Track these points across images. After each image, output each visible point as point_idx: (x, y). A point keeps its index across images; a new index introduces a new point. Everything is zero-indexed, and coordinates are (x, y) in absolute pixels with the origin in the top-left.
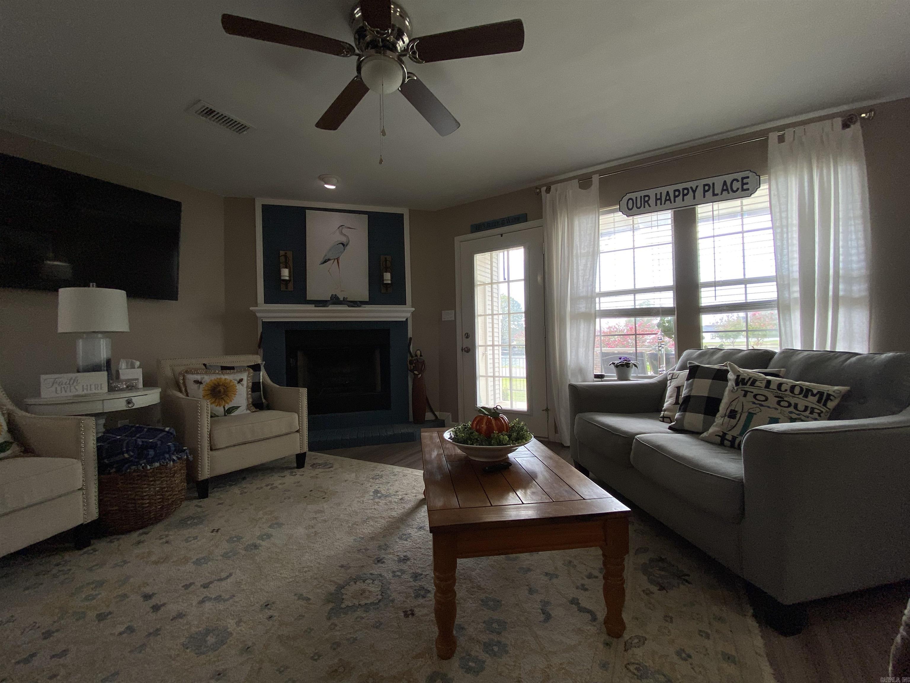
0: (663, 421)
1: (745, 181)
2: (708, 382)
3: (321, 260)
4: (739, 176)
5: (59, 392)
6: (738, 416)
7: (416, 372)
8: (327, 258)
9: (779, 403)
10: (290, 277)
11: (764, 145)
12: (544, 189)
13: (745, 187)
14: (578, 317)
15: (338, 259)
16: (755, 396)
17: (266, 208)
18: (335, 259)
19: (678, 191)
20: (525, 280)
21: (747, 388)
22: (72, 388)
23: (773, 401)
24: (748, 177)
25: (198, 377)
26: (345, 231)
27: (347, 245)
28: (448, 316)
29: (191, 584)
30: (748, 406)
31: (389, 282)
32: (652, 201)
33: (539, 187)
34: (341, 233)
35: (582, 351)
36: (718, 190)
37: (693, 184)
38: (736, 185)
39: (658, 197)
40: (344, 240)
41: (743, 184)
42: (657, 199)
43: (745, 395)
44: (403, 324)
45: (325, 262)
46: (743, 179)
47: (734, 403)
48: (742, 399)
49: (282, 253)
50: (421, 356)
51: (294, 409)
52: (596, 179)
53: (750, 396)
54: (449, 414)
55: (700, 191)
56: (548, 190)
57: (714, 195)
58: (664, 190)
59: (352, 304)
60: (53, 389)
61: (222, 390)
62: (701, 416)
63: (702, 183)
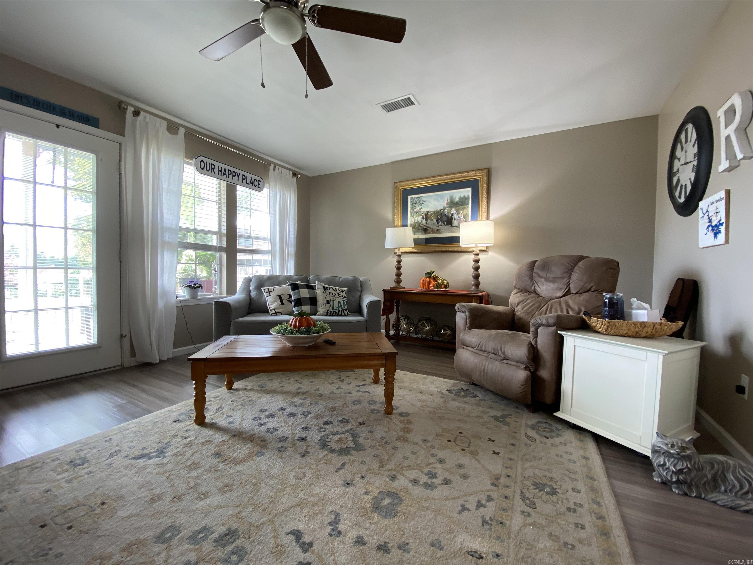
2: (305, 291)
4: (257, 178)
9: (338, 295)
11: (268, 168)
19: (231, 171)
24: (260, 181)
32: (216, 170)
36: (248, 181)
37: (238, 171)
38: (256, 183)
42: (219, 171)
46: (258, 181)
52: (182, 131)
55: (241, 177)
56: (135, 114)
57: (246, 183)
58: (224, 167)
63: (242, 173)
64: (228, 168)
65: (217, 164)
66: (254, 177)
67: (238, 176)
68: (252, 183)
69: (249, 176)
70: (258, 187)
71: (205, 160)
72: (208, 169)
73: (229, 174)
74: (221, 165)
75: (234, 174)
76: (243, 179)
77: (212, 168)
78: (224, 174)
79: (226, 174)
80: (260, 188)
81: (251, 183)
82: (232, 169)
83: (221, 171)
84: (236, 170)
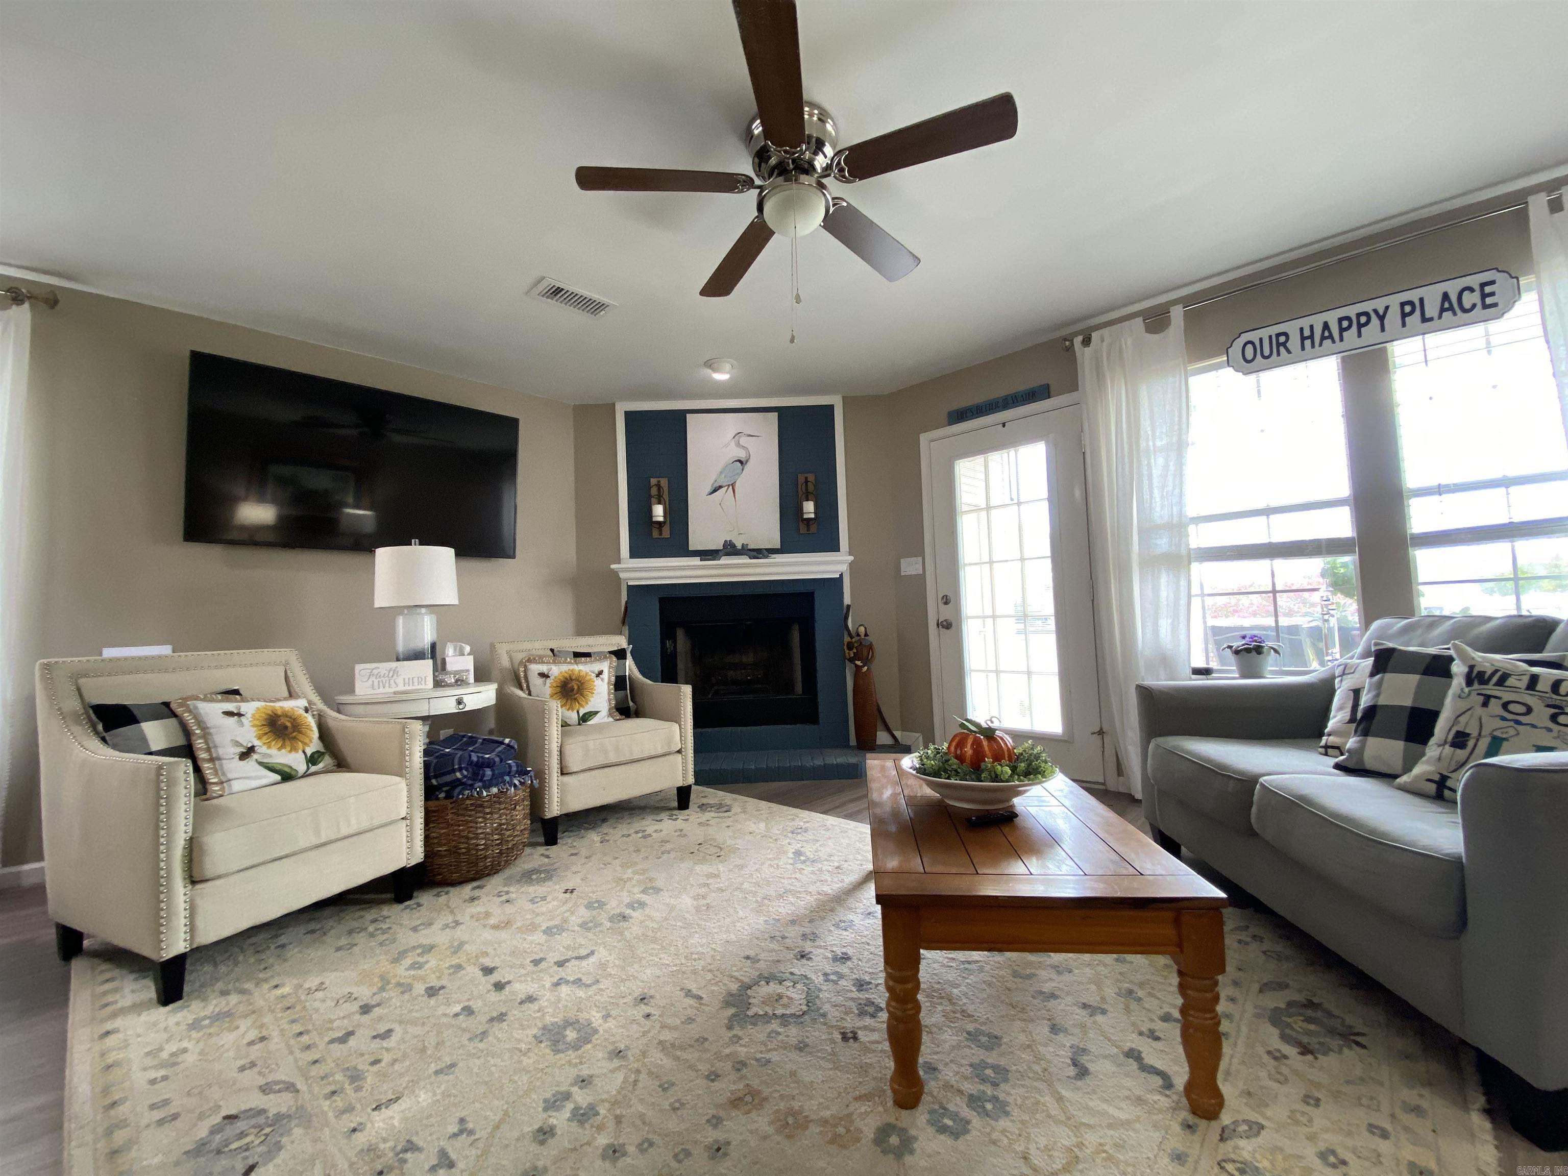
0: (1326, 754)
1: (1488, 289)
2: (1413, 679)
3: (709, 489)
4: (1474, 281)
5: (376, 687)
6: (1471, 743)
7: (859, 663)
8: (717, 485)
9: (1554, 718)
10: (665, 516)
11: (1521, 219)
12: (1078, 340)
13: (1489, 301)
14: (1153, 562)
15: (733, 485)
16: (1505, 706)
17: (628, 415)
18: (729, 486)
19: (1348, 318)
20: (1050, 499)
21: (1490, 689)
22: (392, 681)
23: (1541, 714)
24: (1493, 282)
25: (544, 668)
26: (743, 440)
27: (747, 461)
28: (910, 567)
29: (542, 960)
30: (1492, 725)
31: (812, 516)
32: (1294, 342)
33: (1070, 338)
34: (738, 445)
35: (1165, 625)
36: (1432, 310)
37: (1380, 304)
38: (1469, 299)
39: (1307, 333)
40: (742, 455)
41: (1484, 296)
42: (1303, 338)
43: (1485, 704)
44: (837, 583)
45: (715, 491)
46: (1483, 285)
47: (1463, 719)
48: (1480, 711)
49: (653, 481)
50: (866, 635)
51: (673, 717)
52: (1177, 313)
53: (1495, 707)
54: (917, 735)
55: (1394, 315)
56: (1087, 342)
57: (1424, 320)
58: (1317, 321)
59: (755, 553)
60: (370, 682)
61: (576, 687)
62: (1399, 745)
63: (1394, 301)
64: (1332, 317)
65: (1292, 328)
66: (1453, 288)
67: (1382, 318)
68: (1451, 308)
69: (1432, 296)
70: (1485, 307)
71: (1254, 336)
72: (1267, 352)
73: (1342, 330)
74: (1305, 323)
75: (1362, 321)
76: (1404, 315)
77: (1279, 345)
78: (1323, 338)
79: (1331, 337)
80: (1495, 305)
81: (1442, 310)
82: (1351, 311)
83: (1312, 337)
84: (1367, 307)
